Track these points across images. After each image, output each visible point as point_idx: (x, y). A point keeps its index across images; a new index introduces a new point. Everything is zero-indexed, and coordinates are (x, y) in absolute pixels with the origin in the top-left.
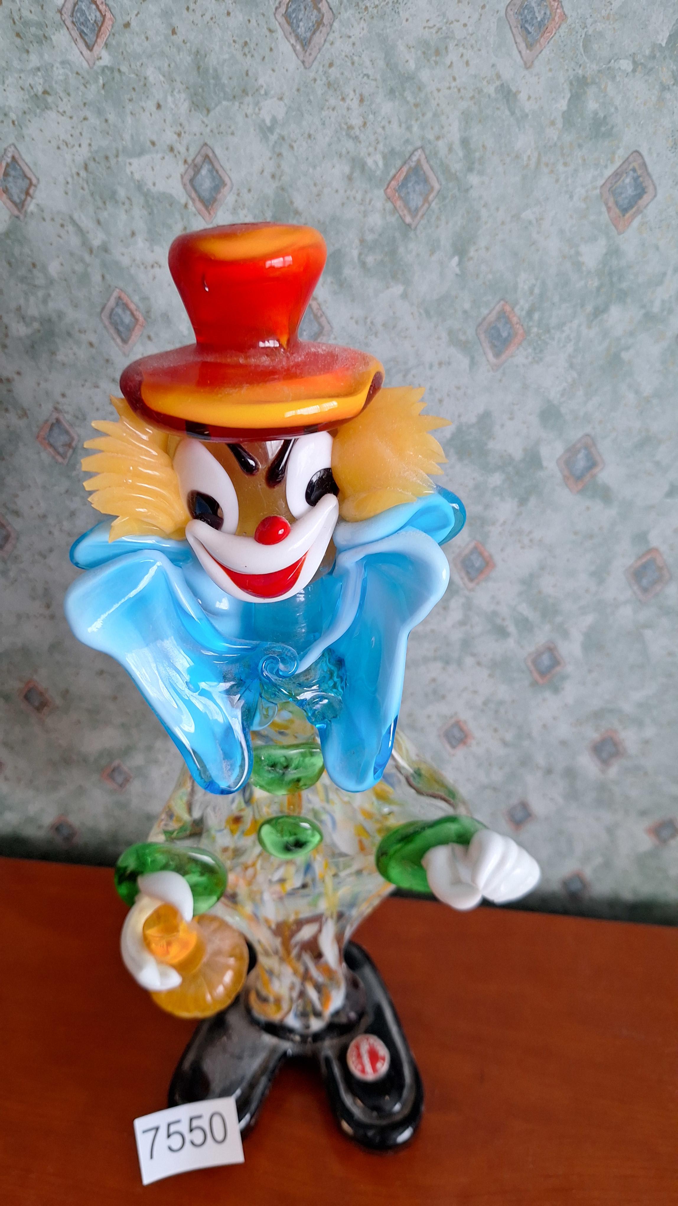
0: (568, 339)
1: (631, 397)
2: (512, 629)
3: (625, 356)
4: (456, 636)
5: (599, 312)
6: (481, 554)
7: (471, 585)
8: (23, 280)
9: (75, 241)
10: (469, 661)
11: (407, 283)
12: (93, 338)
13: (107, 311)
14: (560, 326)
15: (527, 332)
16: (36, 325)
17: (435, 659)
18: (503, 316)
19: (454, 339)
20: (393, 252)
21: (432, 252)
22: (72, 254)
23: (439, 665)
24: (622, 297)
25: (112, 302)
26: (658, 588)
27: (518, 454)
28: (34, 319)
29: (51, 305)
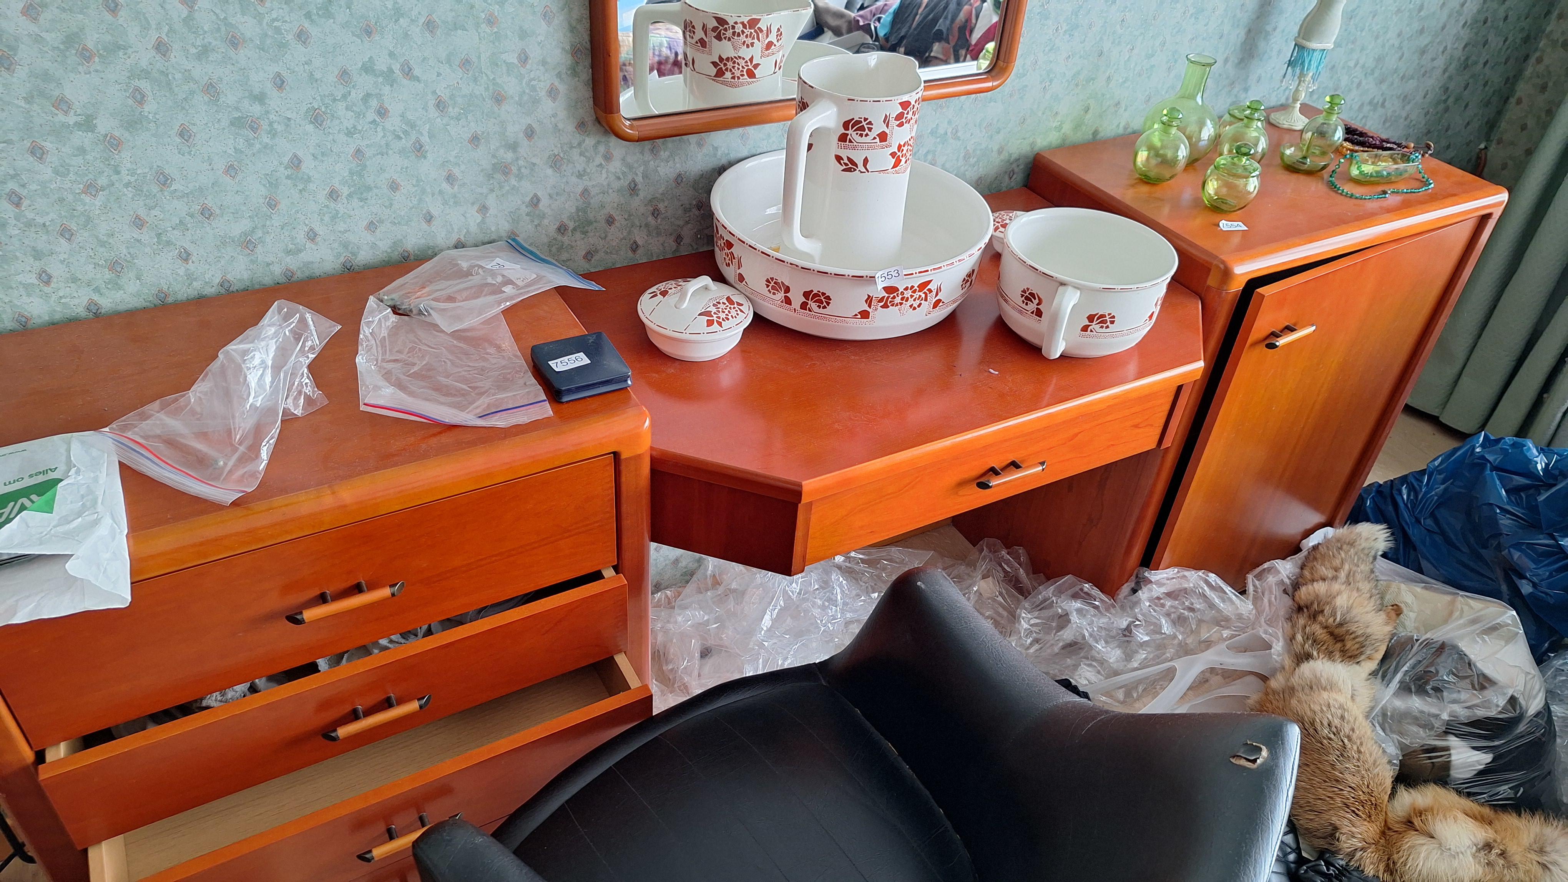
0: (390, 30)
1: (415, 45)
2: (402, 135)
3: (409, 33)
4: (383, 142)
5: (396, 21)
6: (383, 108)
7: (383, 121)
8: (194, 33)
9: (214, 17)
10: (390, 152)
11: (334, 18)
12: (224, 51)
13: (228, 39)
14: (386, 26)
15: (377, 30)
16: (200, 48)
17: (378, 154)
18: (367, 25)
19: (354, 34)
20: (327, 10)
21: (340, 8)
22: (213, 22)
23: (380, 156)
24: (402, 15)
25: (230, 37)
26: (446, 110)
27: (385, 70)
28: (199, 46)
29: (206, 40)
